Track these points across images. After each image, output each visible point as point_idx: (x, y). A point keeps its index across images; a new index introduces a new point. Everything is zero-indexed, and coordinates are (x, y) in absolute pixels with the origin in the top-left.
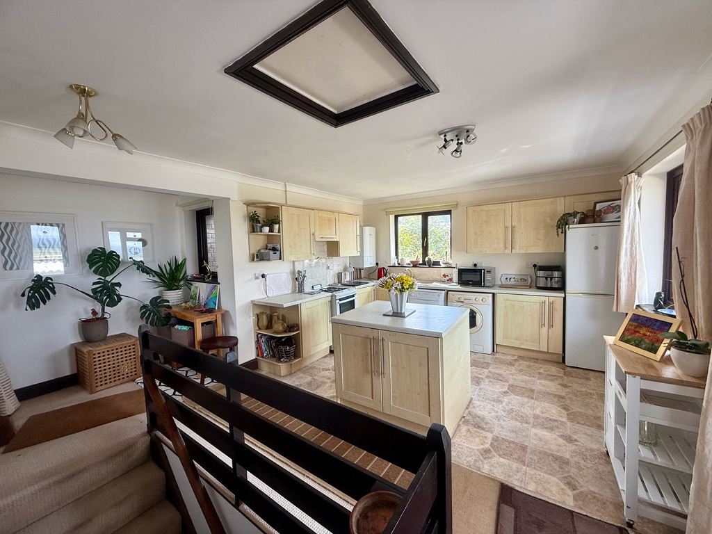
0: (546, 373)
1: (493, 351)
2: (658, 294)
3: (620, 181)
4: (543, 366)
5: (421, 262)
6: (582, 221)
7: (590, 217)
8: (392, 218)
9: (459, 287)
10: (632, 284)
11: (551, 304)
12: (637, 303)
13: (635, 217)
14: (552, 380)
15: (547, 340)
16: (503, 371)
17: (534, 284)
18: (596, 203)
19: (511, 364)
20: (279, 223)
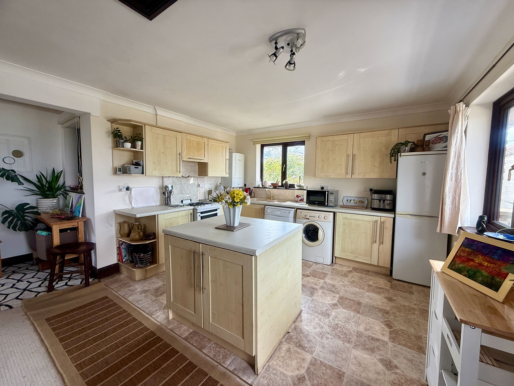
0: (374, 285)
1: (332, 262)
2: (481, 218)
3: (449, 111)
4: (372, 278)
5: (280, 184)
6: (412, 150)
7: (420, 146)
8: (258, 147)
9: (306, 206)
10: (455, 207)
11: (382, 223)
12: (459, 225)
13: (461, 144)
14: (379, 293)
15: (377, 255)
16: (338, 282)
17: (369, 206)
18: (425, 135)
19: (345, 275)
20: (142, 140)
